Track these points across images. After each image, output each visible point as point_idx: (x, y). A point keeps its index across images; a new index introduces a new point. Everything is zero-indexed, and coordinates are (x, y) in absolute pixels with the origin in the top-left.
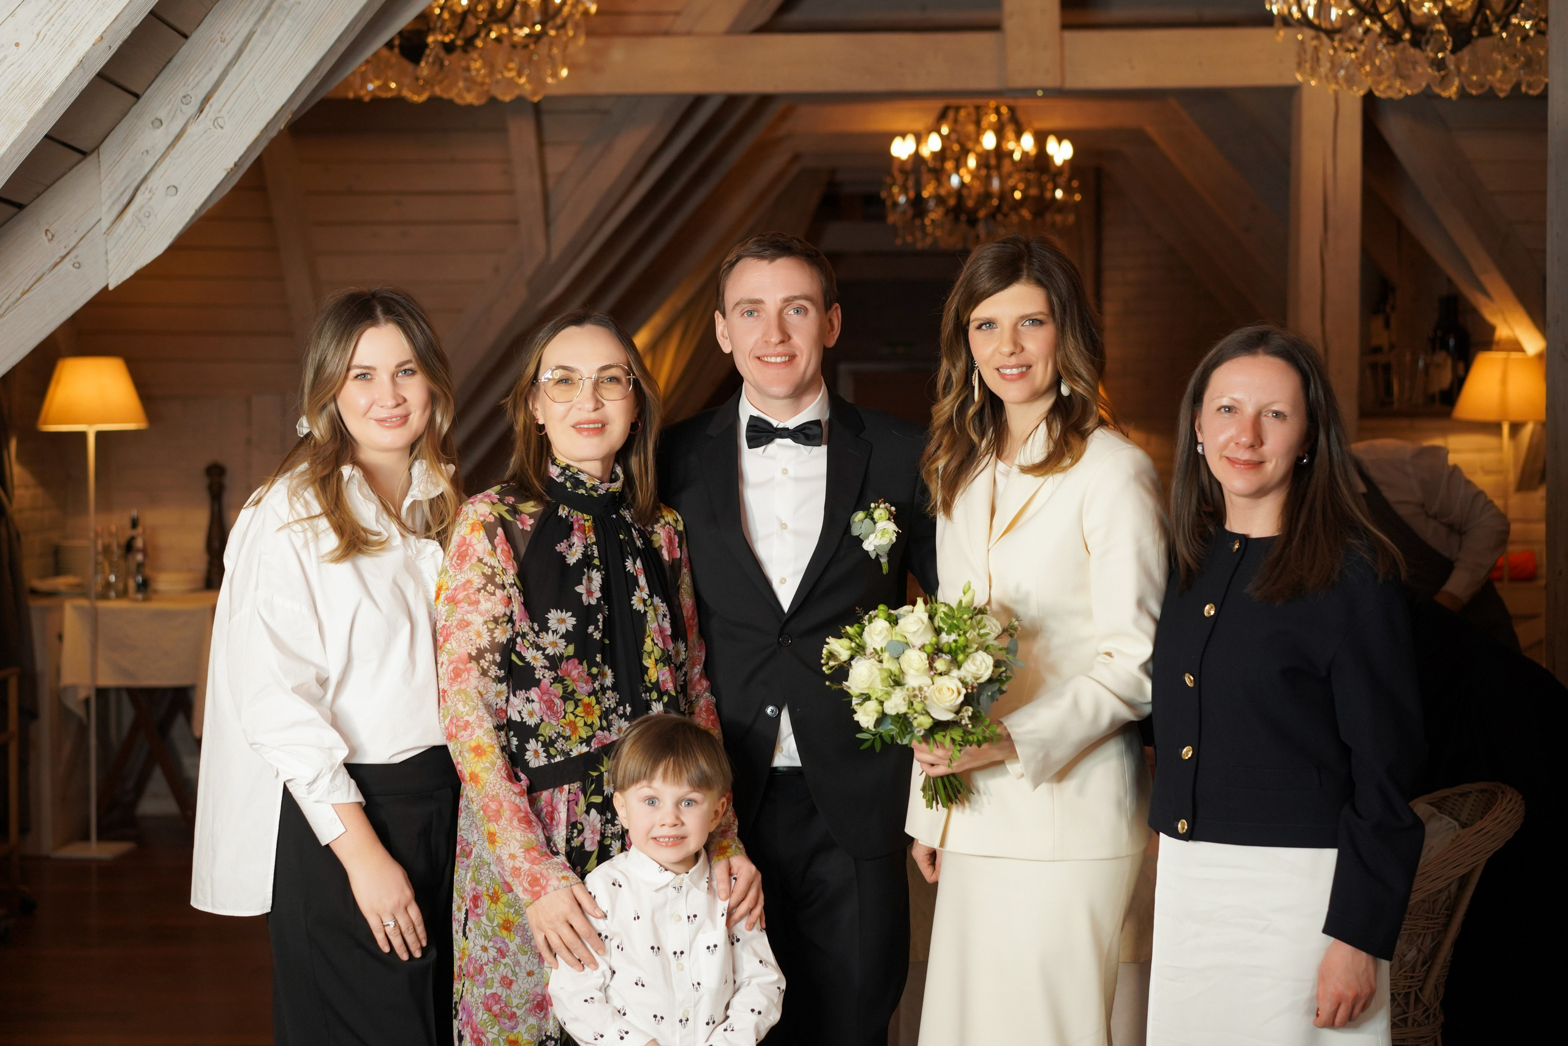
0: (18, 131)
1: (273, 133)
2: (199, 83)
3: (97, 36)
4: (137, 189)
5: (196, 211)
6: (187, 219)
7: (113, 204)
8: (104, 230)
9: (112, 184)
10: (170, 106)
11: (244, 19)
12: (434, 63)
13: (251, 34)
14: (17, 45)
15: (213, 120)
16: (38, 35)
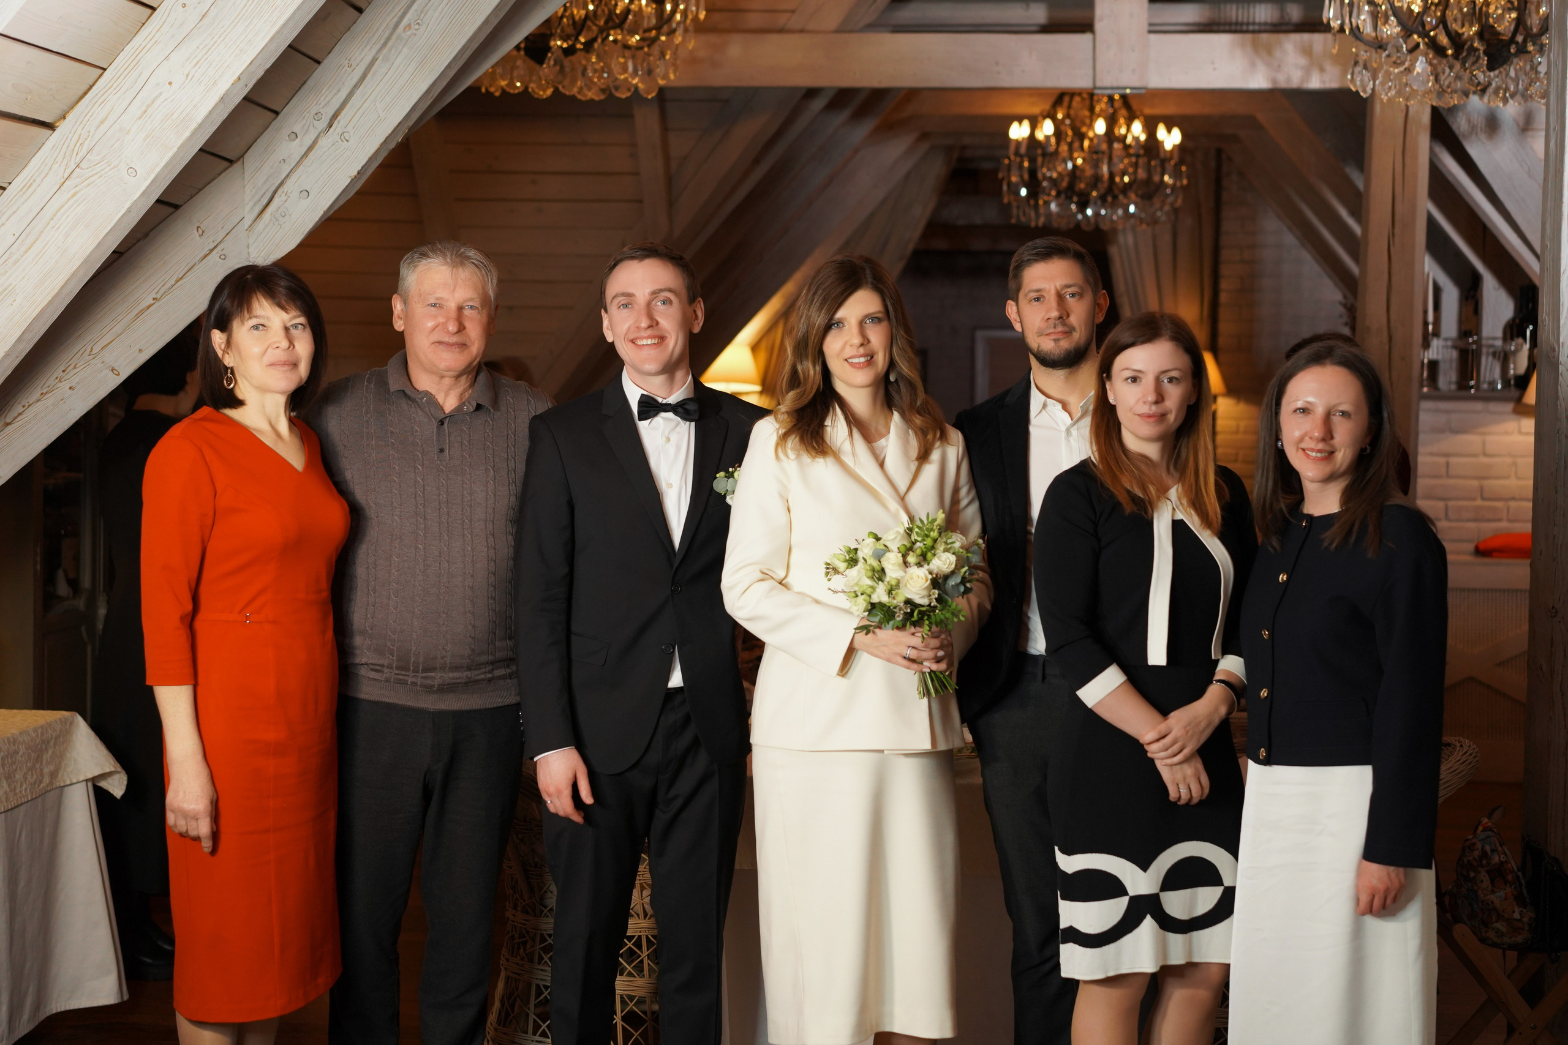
0: (170, 154)
1: (392, 145)
2: (328, 102)
3: (235, 77)
4: (275, 192)
5: (324, 212)
6: (317, 219)
7: (255, 205)
8: (246, 227)
9: (254, 188)
10: (304, 122)
11: (368, 47)
12: (555, 64)
13: (374, 61)
14: (170, 83)
15: (340, 135)
16: (188, 75)
